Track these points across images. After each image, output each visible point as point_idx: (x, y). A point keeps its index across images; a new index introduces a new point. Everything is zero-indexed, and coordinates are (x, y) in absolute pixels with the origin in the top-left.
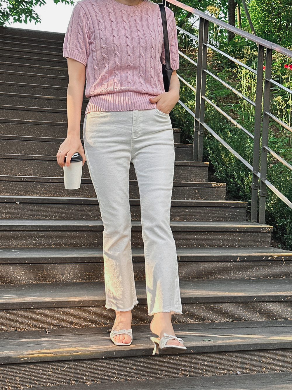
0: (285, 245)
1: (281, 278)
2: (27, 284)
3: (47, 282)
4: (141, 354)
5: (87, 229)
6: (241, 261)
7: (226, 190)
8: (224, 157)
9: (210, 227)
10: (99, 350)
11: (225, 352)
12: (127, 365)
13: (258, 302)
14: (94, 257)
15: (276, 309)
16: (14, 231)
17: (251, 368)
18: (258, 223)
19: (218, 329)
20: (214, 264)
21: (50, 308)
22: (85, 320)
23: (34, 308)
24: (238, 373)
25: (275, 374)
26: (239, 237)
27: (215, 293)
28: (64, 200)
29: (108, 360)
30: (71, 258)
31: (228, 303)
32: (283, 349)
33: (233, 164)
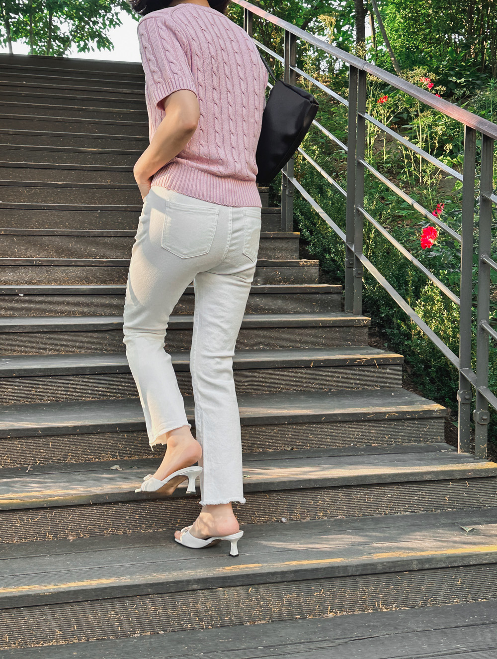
1: (373, 389)
2: (14, 405)
3: (45, 402)
5: (111, 328)
6: (316, 367)
7: (319, 270)
8: (320, 224)
10: (85, 494)
11: (265, 492)
12: (126, 512)
13: (328, 422)
15: (356, 431)
16: (7, 333)
17: (302, 513)
18: (351, 314)
19: (265, 461)
20: (278, 372)
21: (34, 437)
22: (84, 452)
23: (12, 438)
24: (284, 520)
25: (336, 520)
26: (322, 335)
27: (269, 412)
28: (85, 289)
29: (98, 507)
30: (77, 368)
31: (285, 424)
32: (347, 487)
33: (330, 234)
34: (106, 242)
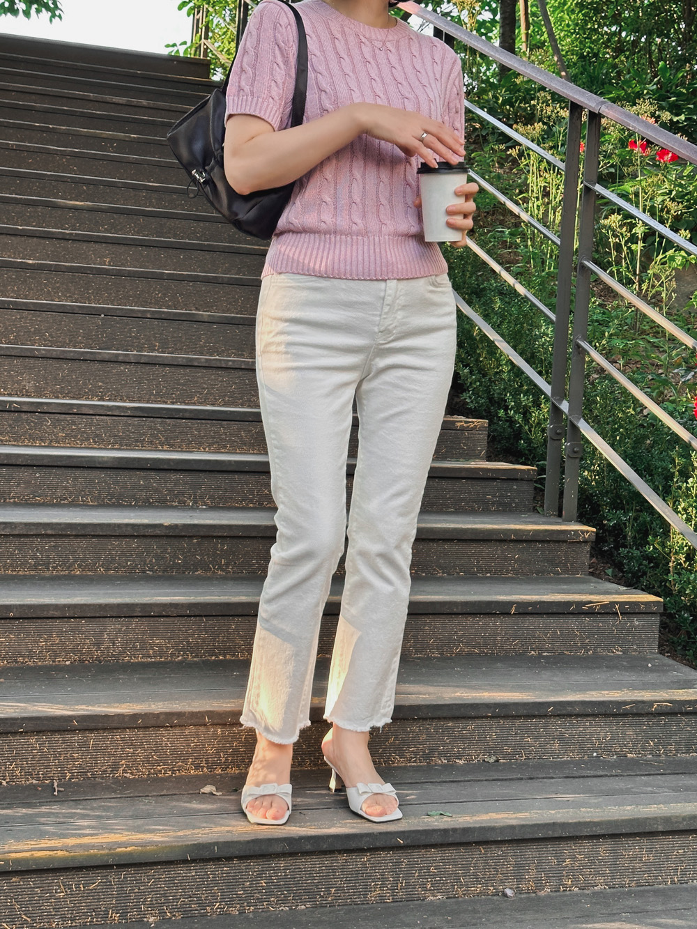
0: (623, 572)
1: (612, 654)
4: (278, 848)
5: (158, 532)
6: (520, 614)
7: (489, 436)
8: (485, 358)
9: (449, 528)
10: (178, 842)
11: (479, 843)
12: (245, 875)
13: (558, 716)
14: (174, 604)
15: (601, 731)
17: (538, 880)
18: (560, 520)
19: (462, 784)
20: (457, 621)
21: (64, 731)
22: (147, 760)
23: (26, 732)
24: (509, 892)
25: (594, 894)
26: (515, 555)
27: (458, 694)
28: (106, 459)
29: (198, 865)
30: (119, 605)
31: (487, 717)
32: (613, 836)
33: (505, 376)
34: (122, 371)
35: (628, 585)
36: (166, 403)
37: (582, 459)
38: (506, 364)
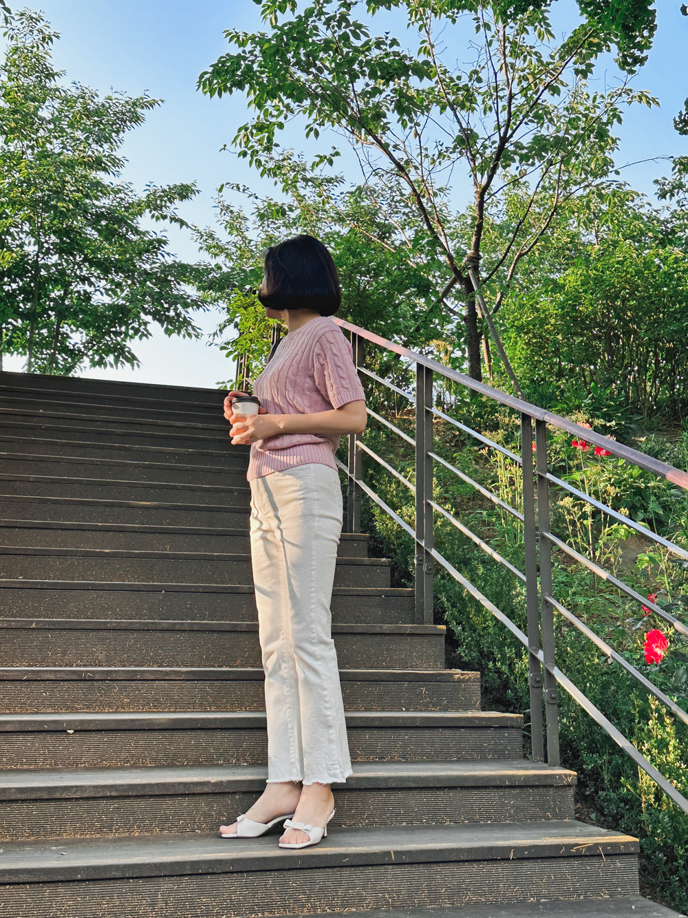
0: (604, 816)
1: (601, 898)
6: (518, 859)
8: (474, 615)
9: (452, 776)
14: (220, 860)
16: (57, 799)
18: (547, 764)
20: (463, 868)
26: (511, 799)
33: (490, 630)
34: (178, 639)
35: (608, 828)
36: (214, 667)
37: (559, 706)
38: (491, 620)
